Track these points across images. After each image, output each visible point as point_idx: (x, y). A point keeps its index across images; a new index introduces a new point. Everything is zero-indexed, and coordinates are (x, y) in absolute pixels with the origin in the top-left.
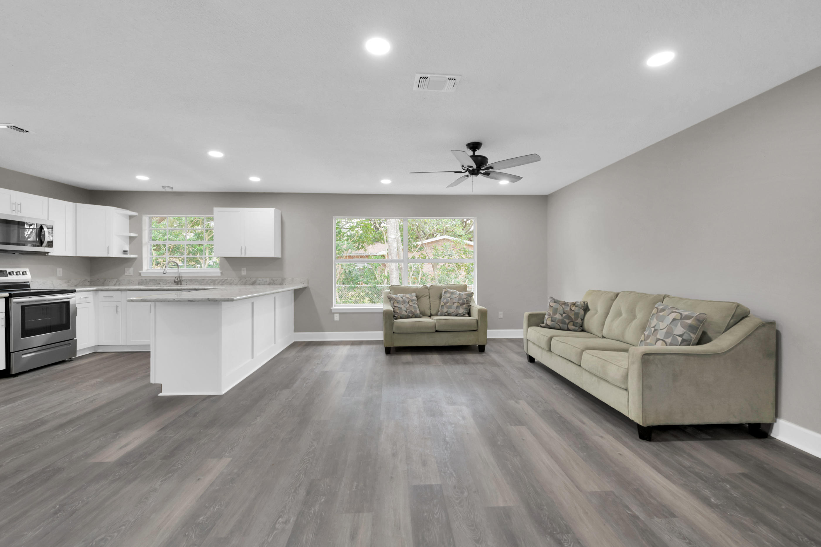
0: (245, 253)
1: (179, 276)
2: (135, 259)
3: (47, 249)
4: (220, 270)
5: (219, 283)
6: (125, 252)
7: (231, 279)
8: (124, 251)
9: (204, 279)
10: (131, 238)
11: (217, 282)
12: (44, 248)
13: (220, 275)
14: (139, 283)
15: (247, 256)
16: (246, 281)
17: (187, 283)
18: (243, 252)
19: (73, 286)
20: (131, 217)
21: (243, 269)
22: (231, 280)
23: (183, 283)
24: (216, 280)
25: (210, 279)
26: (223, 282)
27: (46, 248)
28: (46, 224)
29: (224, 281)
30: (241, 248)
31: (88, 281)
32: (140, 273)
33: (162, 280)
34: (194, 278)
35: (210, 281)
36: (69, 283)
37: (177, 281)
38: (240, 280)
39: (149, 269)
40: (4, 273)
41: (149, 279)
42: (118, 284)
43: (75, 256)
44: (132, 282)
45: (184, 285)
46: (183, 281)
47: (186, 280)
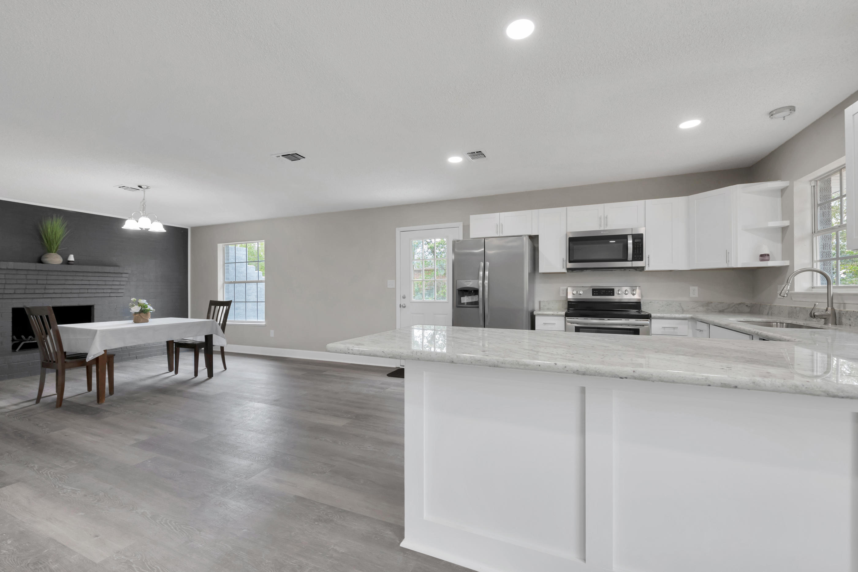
1: (832, 303)
2: (783, 267)
3: (637, 264)
6: (764, 257)
8: (761, 256)
12: (631, 262)
14: (789, 314)
19: (716, 312)
20: (783, 191)
23: (844, 320)
27: (633, 262)
28: (632, 234)
31: (747, 306)
32: (793, 294)
36: (708, 306)
37: (816, 314)
39: (814, 287)
40: (612, 291)
41: (799, 306)
42: (770, 313)
43: (689, 269)
44: (782, 312)
45: (846, 325)
46: (844, 314)
47: (848, 312)
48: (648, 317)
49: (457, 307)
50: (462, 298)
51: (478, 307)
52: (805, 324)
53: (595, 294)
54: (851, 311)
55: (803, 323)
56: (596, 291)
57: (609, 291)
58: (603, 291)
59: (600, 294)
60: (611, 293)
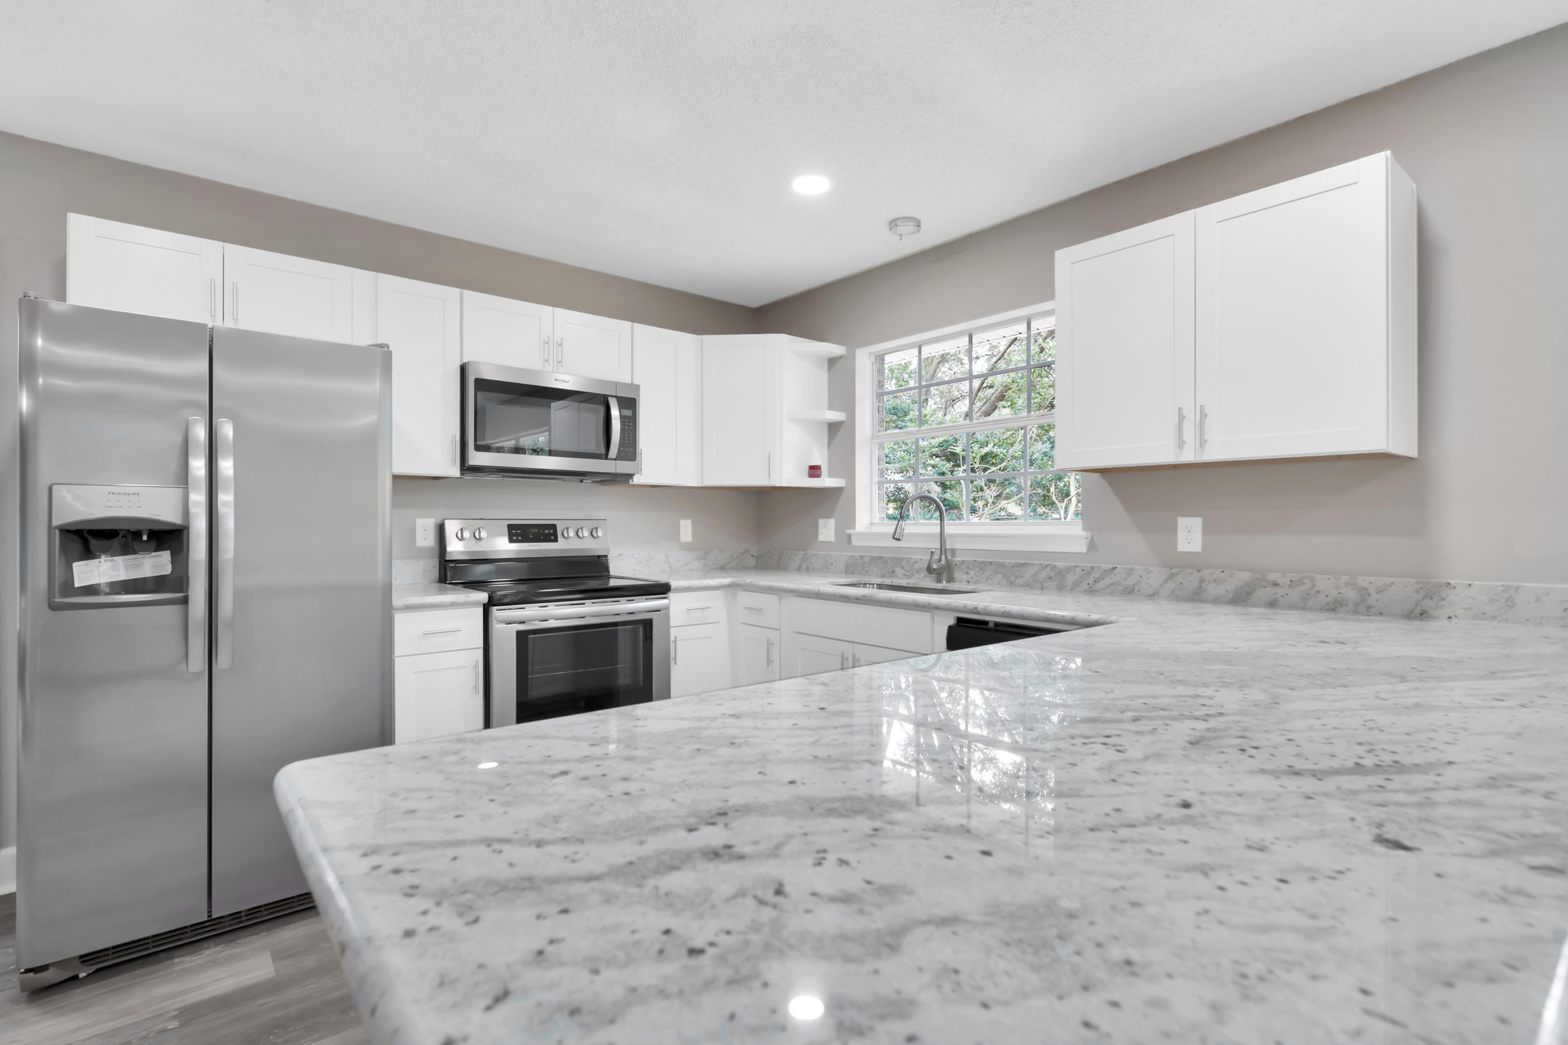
0: (1202, 442)
1: (946, 550)
2: (839, 490)
3: (623, 467)
4: (1085, 529)
5: (1076, 584)
6: (814, 471)
7: (1131, 569)
8: (812, 468)
9: (1024, 564)
10: (833, 428)
11: (1070, 579)
12: (614, 461)
13: (1083, 548)
14: (847, 567)
15: (1213, 454)
16: (1202, 581)
17: (969, 576)
18: (1189, 434)
19: (715, 569)
20: (832, 362)
21: (1183, 522)
22: (1130, 572)
23: (958, 575)
24: (1069, 569)
25: (1047, 566)
26: (1096, 581)
27: (618, 461)
28: (617, 395)
29: (1097, 575)
30: (1182, 418)
31: (752, 556)
32: (850, 535)
33: (901, 559)
34: (989, 560)
35: (1044, 574)
36: (706, 559)
37: (935, 566)
38: (1172, 576)
39: (874, 523)
40: (551, 531)
41: (869, 555)
42: (804, 566)
43: (700, 485)
44: (832, 564)
45: (960, 582)
46: (957, 566)
47: (966, 562)
48: (661, 589)
49: (53, 607)
50: (75, 565)
51: (185, 601)
52: (910, 584)
53: (515, 538)
54: (971, 561)
55: (907, 582)
56: (518, 533)
57: (547, 531)
58: (532, 531)
59: (525, 539)
60: (550, 534)
